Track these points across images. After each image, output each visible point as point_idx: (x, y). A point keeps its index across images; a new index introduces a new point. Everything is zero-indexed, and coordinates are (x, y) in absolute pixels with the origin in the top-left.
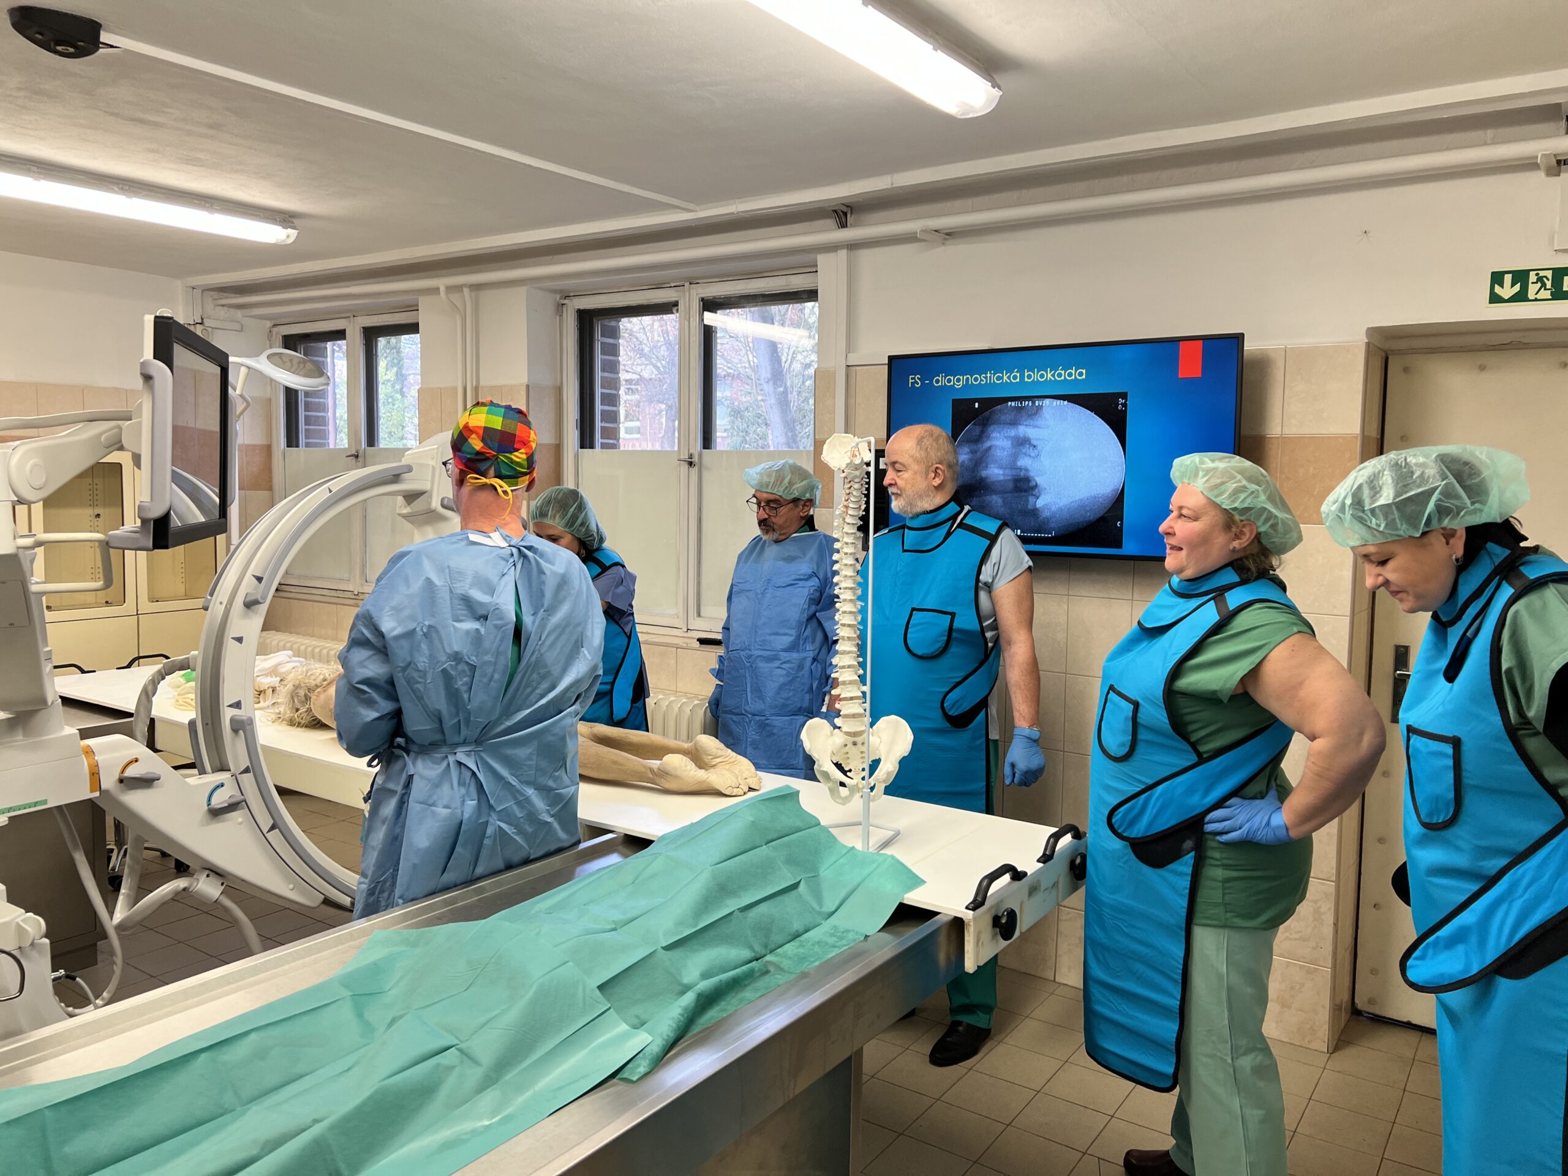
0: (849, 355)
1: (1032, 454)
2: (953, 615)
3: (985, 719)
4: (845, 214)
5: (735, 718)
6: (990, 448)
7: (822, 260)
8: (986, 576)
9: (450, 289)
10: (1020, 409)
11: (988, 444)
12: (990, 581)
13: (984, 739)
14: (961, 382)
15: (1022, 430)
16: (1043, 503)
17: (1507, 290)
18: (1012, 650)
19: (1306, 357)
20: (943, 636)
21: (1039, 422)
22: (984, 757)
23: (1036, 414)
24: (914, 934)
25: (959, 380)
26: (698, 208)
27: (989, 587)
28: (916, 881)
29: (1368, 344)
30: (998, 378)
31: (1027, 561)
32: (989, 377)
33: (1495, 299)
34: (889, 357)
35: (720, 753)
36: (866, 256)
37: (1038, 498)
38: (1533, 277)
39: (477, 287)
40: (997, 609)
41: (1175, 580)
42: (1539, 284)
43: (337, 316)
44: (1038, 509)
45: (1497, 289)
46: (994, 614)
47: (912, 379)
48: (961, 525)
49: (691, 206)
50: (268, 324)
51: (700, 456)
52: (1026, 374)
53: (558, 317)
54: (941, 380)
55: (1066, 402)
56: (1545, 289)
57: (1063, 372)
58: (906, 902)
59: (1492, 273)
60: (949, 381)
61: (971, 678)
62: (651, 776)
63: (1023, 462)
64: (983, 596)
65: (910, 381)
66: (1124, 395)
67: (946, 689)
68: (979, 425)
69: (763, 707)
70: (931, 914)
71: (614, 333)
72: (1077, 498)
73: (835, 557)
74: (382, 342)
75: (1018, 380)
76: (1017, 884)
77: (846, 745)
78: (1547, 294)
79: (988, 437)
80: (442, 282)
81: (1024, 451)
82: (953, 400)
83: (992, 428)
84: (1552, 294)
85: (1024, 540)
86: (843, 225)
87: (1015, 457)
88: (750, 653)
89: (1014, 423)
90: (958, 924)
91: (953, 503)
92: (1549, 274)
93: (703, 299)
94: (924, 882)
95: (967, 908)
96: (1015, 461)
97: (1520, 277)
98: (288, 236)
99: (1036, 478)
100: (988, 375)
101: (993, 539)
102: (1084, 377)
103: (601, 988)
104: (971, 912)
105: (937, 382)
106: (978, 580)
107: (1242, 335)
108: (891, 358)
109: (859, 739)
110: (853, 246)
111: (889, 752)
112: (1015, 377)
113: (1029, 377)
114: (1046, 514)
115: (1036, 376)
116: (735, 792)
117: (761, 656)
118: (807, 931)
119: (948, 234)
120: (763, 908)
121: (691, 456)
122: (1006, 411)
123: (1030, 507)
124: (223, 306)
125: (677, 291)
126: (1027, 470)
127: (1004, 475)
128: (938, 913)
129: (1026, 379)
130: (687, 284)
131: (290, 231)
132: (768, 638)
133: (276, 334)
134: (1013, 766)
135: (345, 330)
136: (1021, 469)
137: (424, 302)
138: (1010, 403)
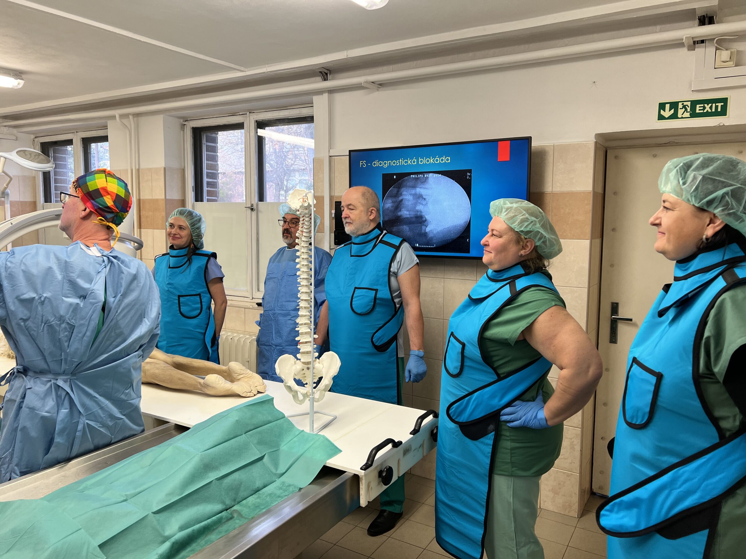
0: (330, 150)
1: (423, 203)
2: (376, 290)
3: (395, 346)
4: (327, 74)
5: (266, 348)
6: (402, 200)
7: (316, 99)
8: (394, 268)
9: (122, 116)
10: (417, 179)
11: (400, 198)
12: (396, 271)
13: (395, 357)
14: (387, 165)
15: (419, 190)
16: (429, 230)
17: (667, 113)
18: (409, 308)
19: (564, 149)
20: (372, 302)
21: (427, 186)
22: (396, 367)
23: (425, 182)
24: (331, 485)
25: (385, 163)
26: (246, 70)
27: (396, 274)
28: (335, 451)
29: (596, 143)
30: (406, 162)
31: (416, 260)
32: (401, 162)
33: (661, 117)
34: (349, 151)
35: (242, 372)
36: (338, 97)
37: (427, 227)
38: (680, 106)
39: (137, 115)
40: (400, 286)
41: (490, 271)
42: (684, 110)
43: (67, 132)
44: (427, 233)
45: (662, 112)
46: (399, 289)
47: (362, 163)
48: (380, 242)
49: (242, 68)
50: (33, 137)
51: (257, 205)
52: (420, 160)
53: (182, 131)
54: (376, 164)
55: (440, 175)
56: (687, 112)
57: (438, 159)
58: (327, 465)
59: (659, 103)
60: (381, 164)
61: (388, 324)
62: (199, 387)
63: (419, 207)
64: (393, 279)
65: (361, 164)
66: (470, 171)
67: (374, 331)
68: (396, 188)
69: (281, 341)
70: (342, 472)
71: (214, 140)
72: (447, 227)
73: (297, 260)
74: (93, 145)
75: (416, 163)
76: (395, 449)
77: (303, 369)
78: (687, 115)
79: (401, 195)
80: (117, 112)
81: (419, 201)
82: (383, 174)
83: (402, 189)
84: (690, 115)
85: (415, 249)
86: (325, 79)
87: (415, 204)
88: (274, 312)
89: (414, 187)
90: (356, 478)
91: (376, 229)
92: (689, 104)
93: (257, 121)
94: (341, 451)
95: (361, 469)
96: (415, 207)
97: (674, 105)
98: (19, 84)
99: (426, 216)
100: (401, 161)
101: (397, 248)
102: (449, 161)
103: (101, 546)
104: (363, 471)
105: (375, 164)
106: (389, 271)
107: (531, 137)
108: (350, 151)
109: (310, 366)
110: (331, 91)
111: (327, 373)
112: (414, 162)
113: (421, 161)
114: (431, 235)
115: (425, 161)
116: (249, 395)
117: (280, 314)
118: (265, 486)
119: (380, 85)
120: (236, 475)
121: (252, 205)
122: (410, 180)
123: (423, 231)
124: (5, 126)
125: (243, 117)
126: (421, 212)
127: (410, 215)
128: (345, 472)
129: (420, 163)
130: (248, 113)
131: (19, 81)
132: (284, 303)
133: (37, 142)
134: (410, 372)
135: (72, 140)
136: (418, 211)
137: (110, 124)
138: (412, 176)
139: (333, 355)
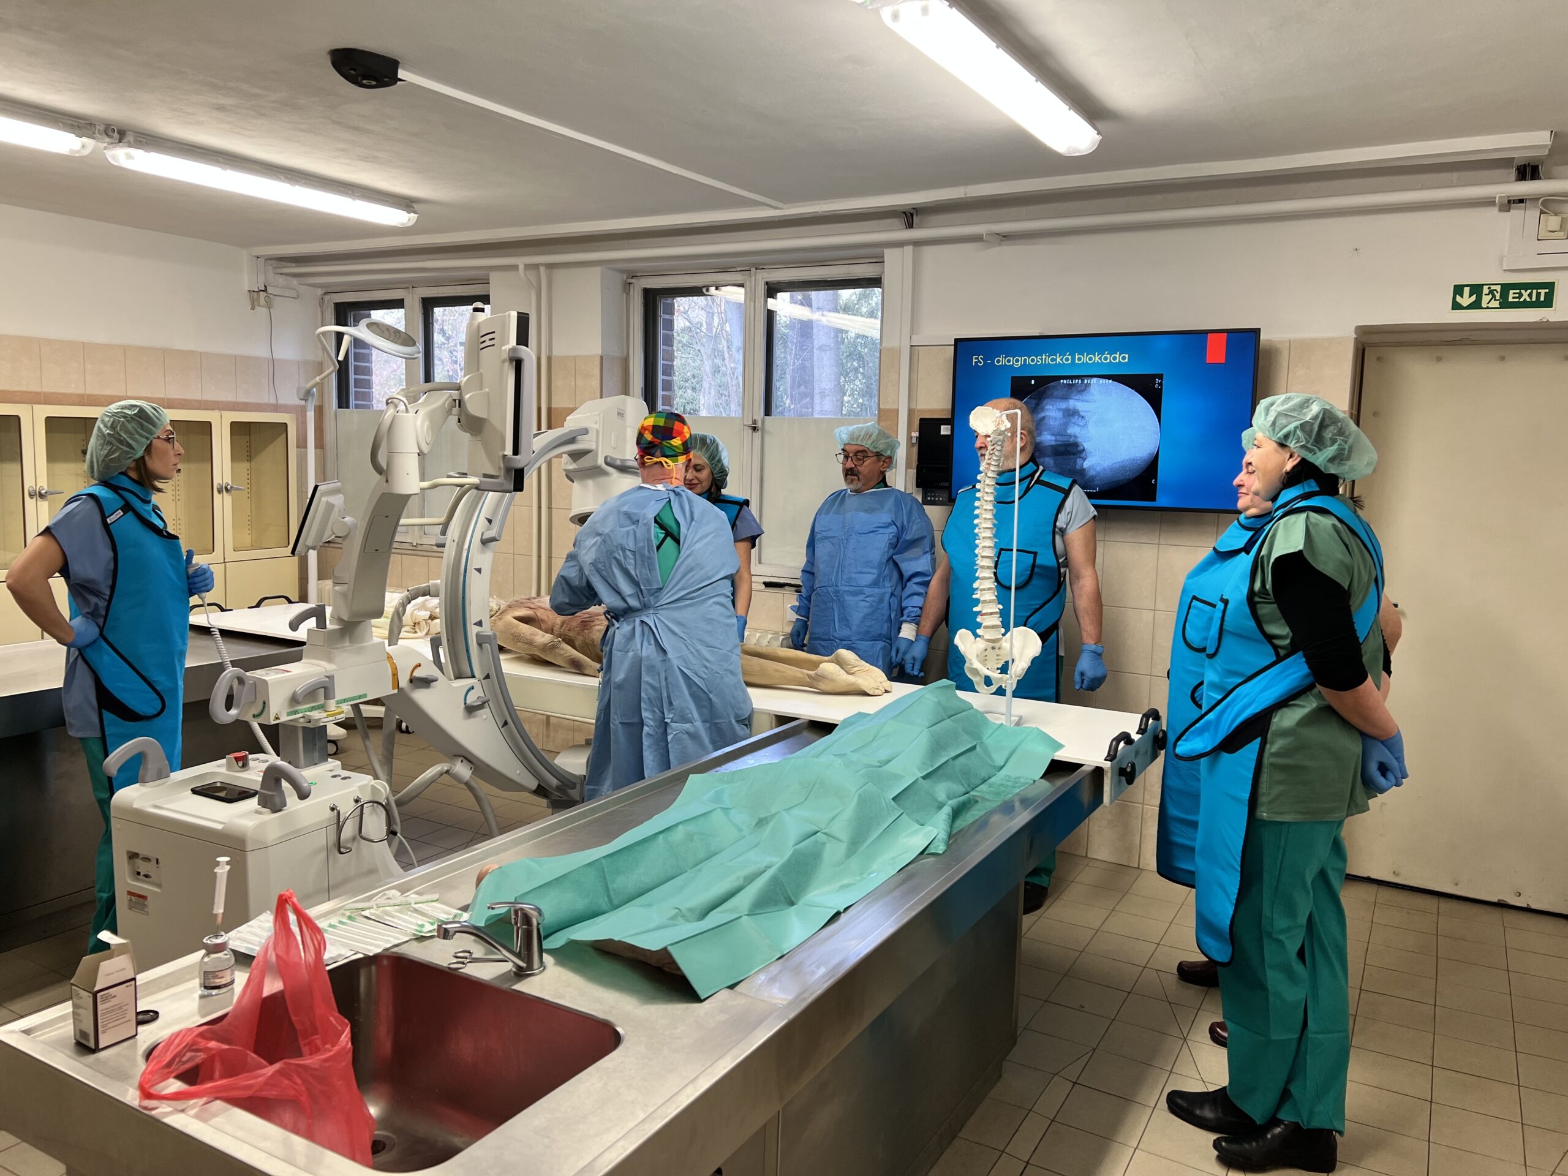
0: (913, 336)
1: (1081, 424)
2: (1035, 554)
3: (1056, 639)
4: (912, 215)
6: (1044, 418)
7: (888, 253)
8: (1060, 524)
9: (528, 267)
10: (1070, 386)
11: (1042, 415)
12: (1065, 527)
14: (1020, 363)
15: (1072, 403)
16: (1089, 465)
17: (1466, 300)
18: (1081, 583)
19: (1307, 347)
20: (1027, 571)
21: (1087, 397)
22: (1055, 669)
23: (1084, 390)
24: (1064, 783)
25: (1017, 361)
26: (785, 206)
27: (1063, 531)
28: (1059, 746)
29: (1356, 339)
30: (1052, 360)
31: (1093, 512)
32: (1046, 359)
33: (1456, 306)
34: (955, 339)
35: (857, 663)
36: (928, 251)
37: (1085, 460)
38: (1486, 290)
39: (551, 266)
40: (1068, 549)
42: (1490, 296)
43: (399, 286)
44: (1084, 470)
45: (1458, 298)
46: (1066, 554)
47: (976, 358)
48: (1038, 482)
49: (780, 205)
50: (320, 292)
51: (763, 422)
52: (1077, 357)
53: (625, 295)
54: (1001, 360)
55: (1111, 381)
56: (1495, 300)
57: (1109, 356)
58: (1056, 758)
59: (1455, 286)
60: (1009, 361)
61: (1048, 604)
63: (1072, 430)
64: (1058, 538)
65: (974, 360)
66: (1160, 377)
67: (1028, 614)
68: (1035, 399)
69: (849, 633)
70: (1075, 767)
71: (670, 310)
72: (1119, 460)
74: (438, 312)
75: (1070, 362)
76: (1129, 746)
77: (986, 650)
78: (1496, 304)
79: (1043, 409)
80: (521, 261)
81: (1073, 421)
82: (1012, 377)
83: (1046, 401)
84: (1500, 304)
86: (910, 225)
87: (1066, 425)
88: (837, 589)
89: (1065, 398)
90: (1098, 772)
91: (1031, 463)
92: (1498, 288)
93: (767, 283)
94: (1063, 746)
95: (1105, 760)
96: (1065, 430)
97: (1476, 289)
98: (409, 220)
99: (1084, 444)
100: (1044, 357)
101: (1067, 493)
102: (1127, 360)
103: (894, 799)
104: (1109, 763)
105: (998, 361)
106: (1055, 526)
107: (1259, 329)
108: (956, 340)
109: (997, 645)
110: (917, 243)
111: (1021, 654)
112: (1067, 360)
113: (1079, 359)
114: (1092, 473)
115: (1085, 359)
116: (877, 692)
117: (848, 591)
118: (989, 778)
119: (1004, 237)
121: (755, 422)
122: (1058, 387)
123: (1078, 467)
124: (281, 274)
125: (742, 275)
126: (1075, 437)
127: (1056, 441)
128: (1082, 765)
129: (1077, 361)
130: (753, 269)
131: (412, 215)
132: (853, 575)
133: (328, 301)
134: (1082, 674)
135: (403, 300)
136: (1070, 436)
137: (495, 278)
138: (1062, 381)
139: (1027, 631)
